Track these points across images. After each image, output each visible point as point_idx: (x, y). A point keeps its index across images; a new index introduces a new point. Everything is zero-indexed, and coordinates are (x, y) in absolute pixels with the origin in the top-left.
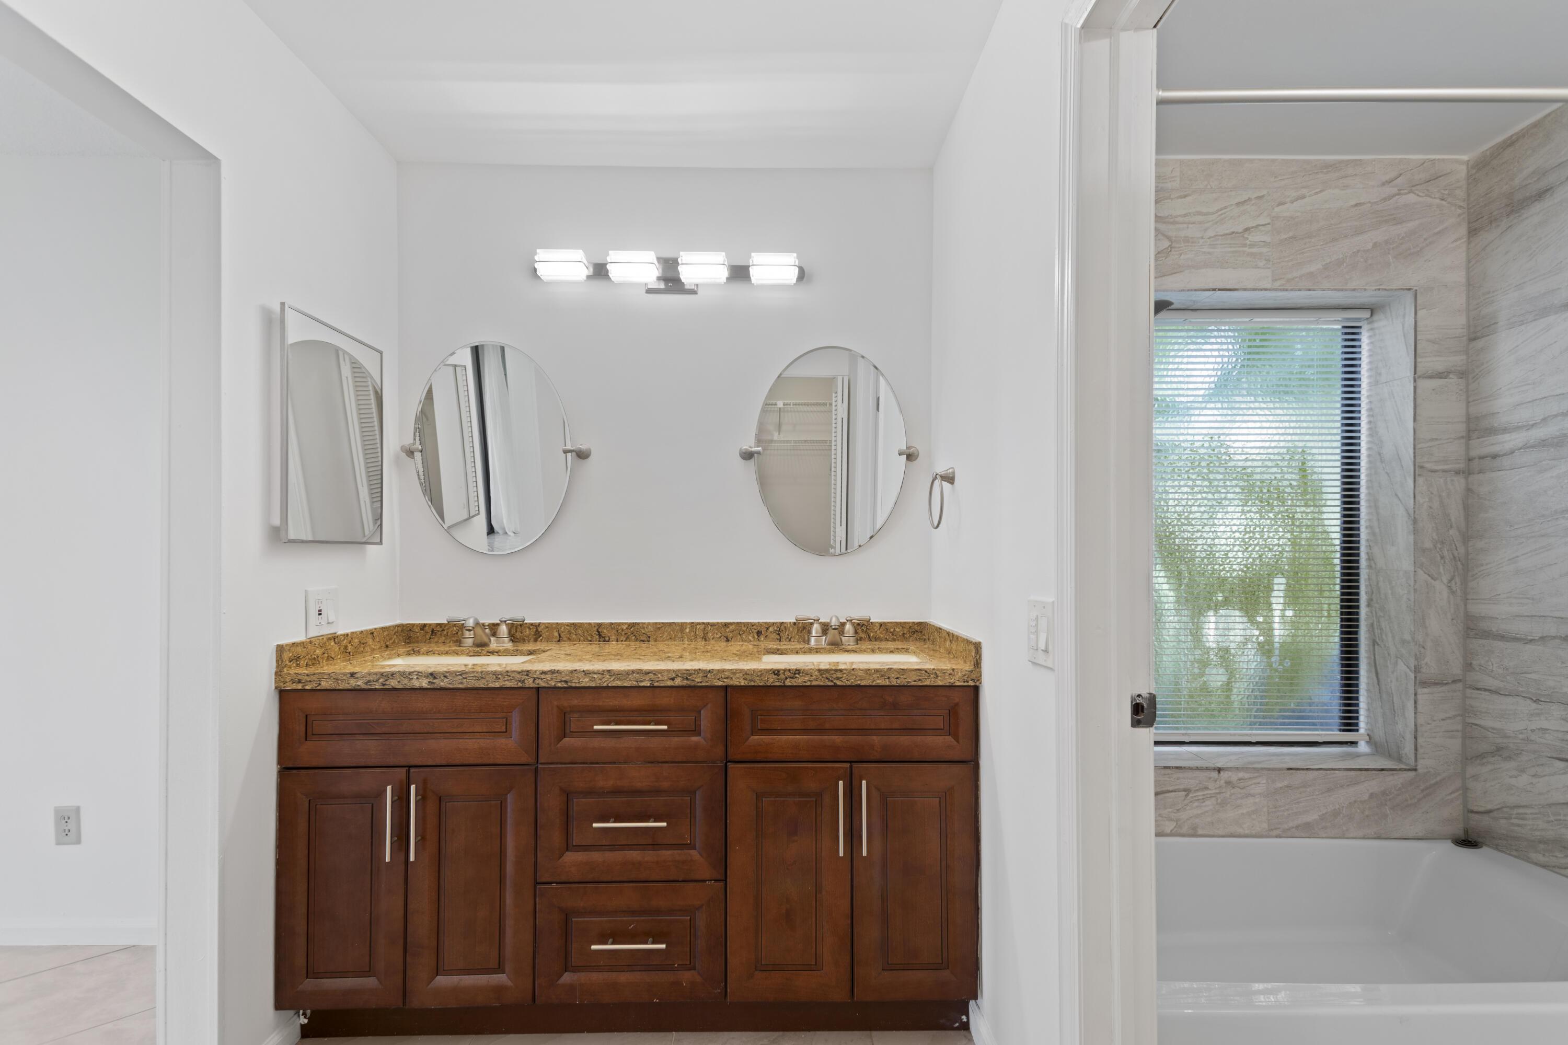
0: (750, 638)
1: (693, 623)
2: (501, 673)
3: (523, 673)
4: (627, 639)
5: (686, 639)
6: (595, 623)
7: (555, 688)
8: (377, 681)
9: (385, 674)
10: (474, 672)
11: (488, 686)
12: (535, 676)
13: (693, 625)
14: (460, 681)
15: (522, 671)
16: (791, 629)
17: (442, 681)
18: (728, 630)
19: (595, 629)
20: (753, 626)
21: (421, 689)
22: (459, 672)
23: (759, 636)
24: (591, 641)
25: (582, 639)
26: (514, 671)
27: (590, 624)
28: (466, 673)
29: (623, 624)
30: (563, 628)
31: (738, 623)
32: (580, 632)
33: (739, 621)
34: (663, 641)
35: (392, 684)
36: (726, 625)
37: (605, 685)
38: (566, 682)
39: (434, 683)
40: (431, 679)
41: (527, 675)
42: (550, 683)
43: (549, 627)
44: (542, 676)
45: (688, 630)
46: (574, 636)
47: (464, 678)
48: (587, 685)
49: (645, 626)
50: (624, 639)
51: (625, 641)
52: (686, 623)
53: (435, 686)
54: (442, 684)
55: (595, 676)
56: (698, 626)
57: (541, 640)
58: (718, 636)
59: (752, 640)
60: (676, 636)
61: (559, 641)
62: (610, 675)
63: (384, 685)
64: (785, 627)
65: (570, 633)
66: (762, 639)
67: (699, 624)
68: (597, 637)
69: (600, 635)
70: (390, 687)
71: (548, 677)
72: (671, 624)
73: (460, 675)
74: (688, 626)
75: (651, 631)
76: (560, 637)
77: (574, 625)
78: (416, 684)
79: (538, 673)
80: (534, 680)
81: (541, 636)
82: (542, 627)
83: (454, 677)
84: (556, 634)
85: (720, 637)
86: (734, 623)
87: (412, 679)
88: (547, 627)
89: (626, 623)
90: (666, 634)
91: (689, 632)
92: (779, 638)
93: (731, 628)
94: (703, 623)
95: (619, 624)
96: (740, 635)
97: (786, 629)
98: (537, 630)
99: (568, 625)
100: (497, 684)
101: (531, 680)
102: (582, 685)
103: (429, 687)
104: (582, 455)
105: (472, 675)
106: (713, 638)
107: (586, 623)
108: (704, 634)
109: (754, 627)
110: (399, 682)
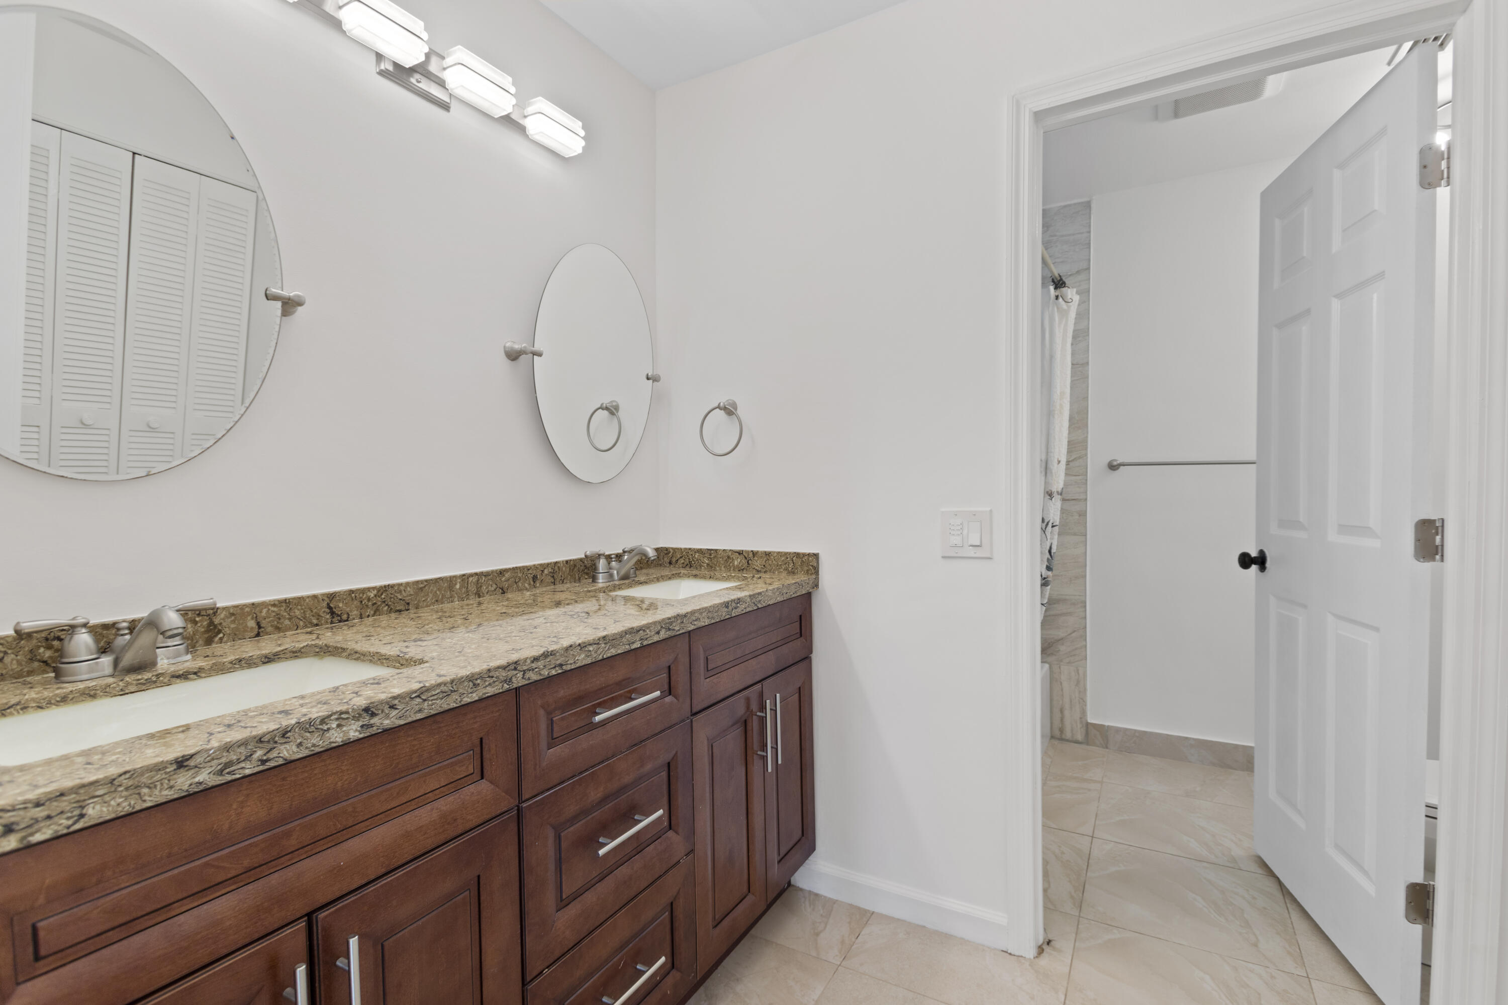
0: (526, 585)
1: (464, 575)
2: (480, 676)
3: (510, 667)
4: (377, 612)
5: (456, 599)
6: (323, 595)
7: (550, 678)
8: (248, 758)
9: (266, 739)
10: (439, 685)
11: (463, 703)
12: (525, 668)
13: (464, 577)
14: (417, 708)
15: (509, 665)
16: (564, 569)
17: (387, 716)
18: (503, 579)
19: (325, 604)
20: (528, 570)
21: (348, 744)
22: (415, 692)
23: (534, 582)
24: (317, 625)
25: (301, 623)
26: (499, 667)
27: (315, 597)
28: (428, 690)
29: (369, 589)
30: (265, 611)
31: (514, 569)
32: (297, 613)
33: (514, 566)
34: (427, 606)
35: (285, 754)
36: (501, 572)
37: (600, 657)
38: (561, 665)
39: (372, 726)
40: (366, 720)
41: (515, 669)
42: (542, 673)
43: (236, 613)
44: (534, 665)
45: (458, 586)
46: (287, 622)
47: (425, 700)
48: (583, 664)
49: (402, 588)
50: (372, 612)
51: (373, 615)
52: (455, 577)
53: (374, 730)
54: (387, 722)
55: (591, 649)
56: (471, 579)
57: (221, 639)
58: (493, 589)
59: (528, 587)
60: (443, 596)
61: (258, 635)
62: (605, 644)
63: (263, 762)
64: (559, 567)
65: (279, 617)
66: (538, 585)
67: (471, 575)
68: (328, 616)
69: (332, 613)
70: (281, 761)
71: (540, 664)
72: (437, 580)
73: (419, 696)
74: (459, 580)
75: (411, 595)
76: (260, 627)
77: (286, 603)
78: (336, 737)
79: (529, 661)
80: (524, 675)
81: (220, 632)
82: (222, 616)
83: (407, 703)
84: (252, 624)
85: (495, 590)
86: (510, 569)
87: (328, 729)
88: (233, 614)
89: (374, 588)
90: (431, 595)
91: (460, 589)
92: (553, 581)
93: (507, 575)
94: (476, 574)
95: (363, 591)
96: (516, 583)
97: (559, 570)
98: (211, 623)
99: (274, 605)
100: (474, 695)
101: (520, 675)
102: (578, 665)
103: (361, 736)
104: (289, 305)
105: (437, 691)
106: (487, 593)
107: (308, 597)
108: (477, 588)
109: (530, 571)
110: (300, 745)
